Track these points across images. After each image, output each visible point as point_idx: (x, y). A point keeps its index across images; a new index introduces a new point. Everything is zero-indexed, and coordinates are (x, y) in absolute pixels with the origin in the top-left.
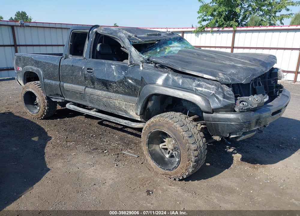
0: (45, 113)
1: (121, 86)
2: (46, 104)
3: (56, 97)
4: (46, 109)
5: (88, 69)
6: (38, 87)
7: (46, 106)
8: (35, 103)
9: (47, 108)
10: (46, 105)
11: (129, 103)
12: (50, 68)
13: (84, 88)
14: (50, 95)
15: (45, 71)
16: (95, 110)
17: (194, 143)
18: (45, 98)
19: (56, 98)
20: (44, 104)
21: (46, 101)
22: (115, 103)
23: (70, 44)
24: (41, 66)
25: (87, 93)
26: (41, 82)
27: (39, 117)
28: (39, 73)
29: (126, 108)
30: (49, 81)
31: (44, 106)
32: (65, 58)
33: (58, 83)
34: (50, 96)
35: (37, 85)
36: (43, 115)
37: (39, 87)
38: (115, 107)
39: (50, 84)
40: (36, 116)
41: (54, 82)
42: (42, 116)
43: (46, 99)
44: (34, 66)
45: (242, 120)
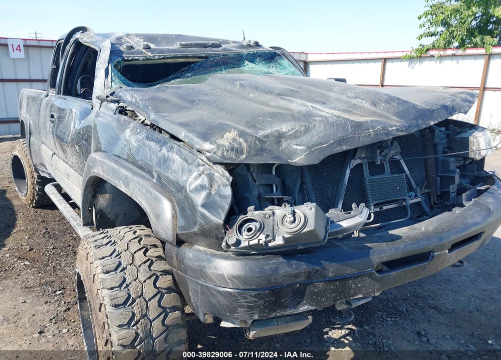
0: (36, 198)
2: (35, 180)
4: (36, 190)
5: (51, 116)
7: (35, 184)
9: (37, 188)
12: (34, 114)
14: (36, 165)
17: (124, 325)
18: (34, 170)
20: (32, 180)
21: (35, 175)
24: (29, 110)
26: (27, 140)
27: (29, 203)
28: (26, 122)
30: (34, 139)
31: (33, 184)
32: (47, 96)
35: (25, 145)
36: (33, 200)
39: (33, 145)
40: (26, 201)
45: (232, 281)
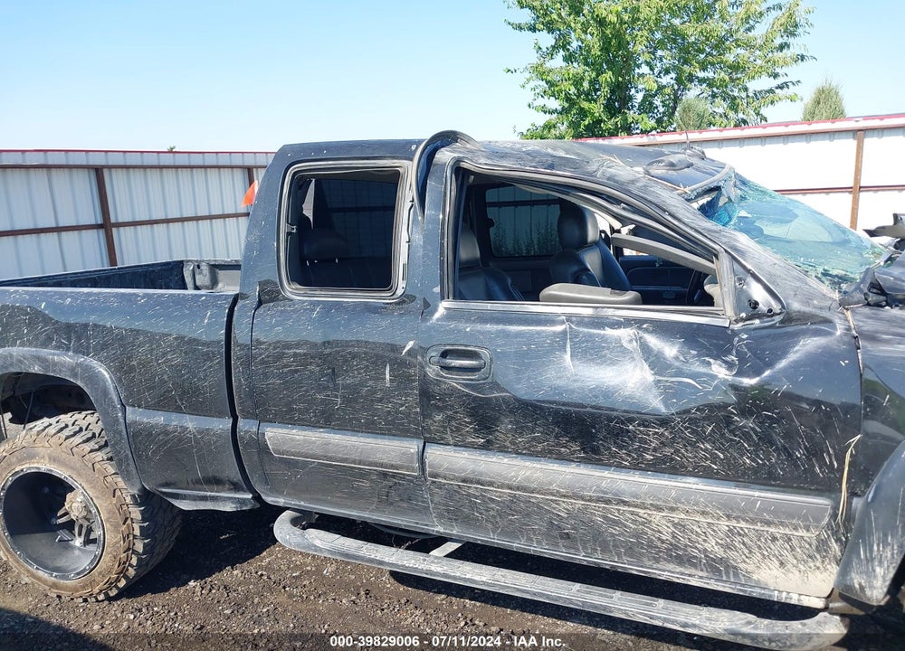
0: (131, 572)
1: (703, 439)
2: (136, 526)
3: (202, 493)
4: (134, 552)
5: (445, 354)
6: (88, 447)
7: (135, 537)
8: (60, 521)
10: (137, 532)
11: (769, 523)
12: (165, 354)
13: (413, 446)
14: (167, 485)
15: (132, 369)
16: (451, 547)
18: (128, 500)
19: (204, 498)
21: (136, 513)
22: (643, 523)
23: (289, 234)
24: (104, 346)
25: (436, 476)
26: (110, 424)
27: (96, 590)
28: (93, 378)
29: (727, 547)
30: (159, 418)
31: (125, 538)
32: (260, 303)
33: (223, 425)
34: (164, 490)
35: (78, 439)
36: (118, 580)
37: (92, 445)
38: (640, 544)
39: (166, 433)
40: (77, 591)
41: (191, 423)
42: (111, 584)
43: (136, 504)
44: (57, 347)
